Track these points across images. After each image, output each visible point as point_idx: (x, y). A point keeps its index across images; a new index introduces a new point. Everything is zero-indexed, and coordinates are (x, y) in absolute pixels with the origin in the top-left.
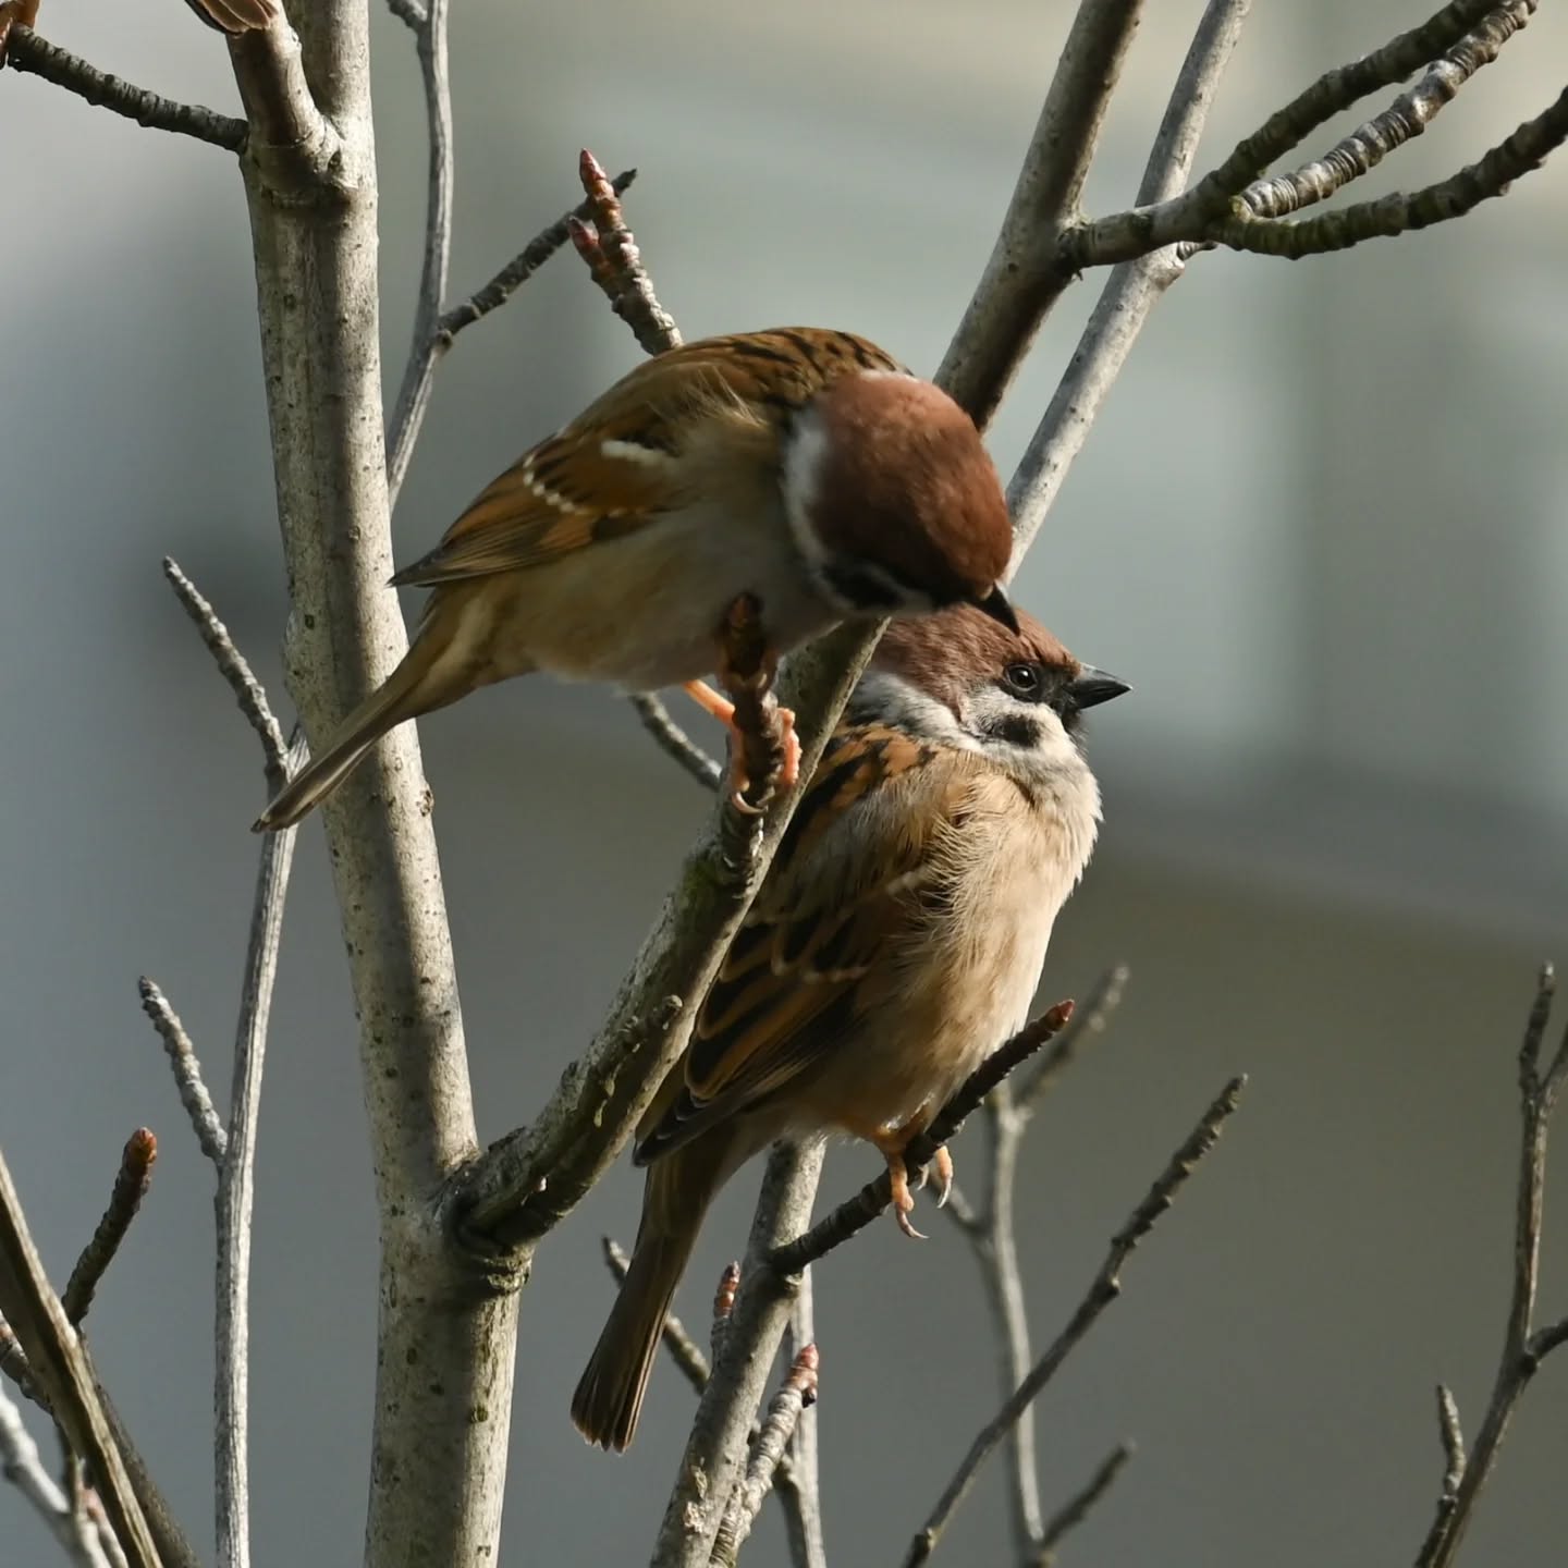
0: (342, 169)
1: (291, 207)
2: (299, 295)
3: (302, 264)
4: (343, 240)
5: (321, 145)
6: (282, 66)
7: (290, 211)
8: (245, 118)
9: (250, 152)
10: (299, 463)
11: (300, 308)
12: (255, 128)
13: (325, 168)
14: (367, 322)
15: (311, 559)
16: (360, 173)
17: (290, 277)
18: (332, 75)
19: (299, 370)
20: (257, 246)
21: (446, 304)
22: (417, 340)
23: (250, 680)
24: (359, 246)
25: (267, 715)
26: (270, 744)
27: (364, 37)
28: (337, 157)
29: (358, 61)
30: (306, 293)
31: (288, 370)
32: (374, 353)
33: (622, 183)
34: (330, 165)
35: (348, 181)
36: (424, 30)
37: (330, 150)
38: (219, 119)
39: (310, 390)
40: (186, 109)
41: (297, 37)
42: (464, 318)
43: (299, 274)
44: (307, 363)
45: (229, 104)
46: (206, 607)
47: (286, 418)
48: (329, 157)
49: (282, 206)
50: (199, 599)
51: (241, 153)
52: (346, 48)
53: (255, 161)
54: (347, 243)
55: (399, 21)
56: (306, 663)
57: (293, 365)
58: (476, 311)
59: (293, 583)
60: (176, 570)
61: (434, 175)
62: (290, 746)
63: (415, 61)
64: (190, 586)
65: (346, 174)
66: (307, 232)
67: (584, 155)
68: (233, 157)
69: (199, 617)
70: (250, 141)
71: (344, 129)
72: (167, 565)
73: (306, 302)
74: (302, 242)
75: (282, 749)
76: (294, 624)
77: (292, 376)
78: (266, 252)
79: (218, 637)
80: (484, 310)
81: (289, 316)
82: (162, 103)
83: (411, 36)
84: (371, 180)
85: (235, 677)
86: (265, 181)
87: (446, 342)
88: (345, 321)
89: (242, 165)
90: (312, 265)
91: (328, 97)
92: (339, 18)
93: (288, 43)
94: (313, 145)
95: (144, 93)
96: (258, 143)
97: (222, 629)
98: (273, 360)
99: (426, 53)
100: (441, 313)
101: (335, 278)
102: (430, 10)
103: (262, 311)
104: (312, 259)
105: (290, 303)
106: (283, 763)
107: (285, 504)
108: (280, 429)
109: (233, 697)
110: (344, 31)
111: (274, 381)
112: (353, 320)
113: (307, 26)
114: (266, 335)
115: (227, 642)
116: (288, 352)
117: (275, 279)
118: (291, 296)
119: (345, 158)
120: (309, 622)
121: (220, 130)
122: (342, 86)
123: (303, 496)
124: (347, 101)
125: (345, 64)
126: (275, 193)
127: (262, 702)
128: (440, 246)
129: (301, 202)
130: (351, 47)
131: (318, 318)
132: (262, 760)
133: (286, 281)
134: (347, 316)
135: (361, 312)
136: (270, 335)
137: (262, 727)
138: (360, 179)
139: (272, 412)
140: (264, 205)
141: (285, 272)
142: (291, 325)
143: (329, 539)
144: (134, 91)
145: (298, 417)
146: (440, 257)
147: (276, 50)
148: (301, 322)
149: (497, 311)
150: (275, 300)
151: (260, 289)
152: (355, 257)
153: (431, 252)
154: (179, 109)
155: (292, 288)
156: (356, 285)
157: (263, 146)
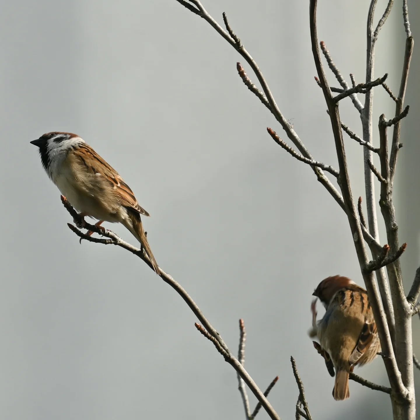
0: (409, 397)
3: (402, 415)
6: (398, 378)
8: (391, 388)
9: (392, 394)
12: (393, 389)
13: (406, 397)
16: (412, 398)
18: (407, 380)
20: (393, 411)
24: (412, 411)
27: (413, 373)
28: (408, 395)
29: (411, 377)
35: (410, 399)
37: (407, 393)
38: (386, 388)
40: (380, 386)
45: (388, 385)
48: (406, 395)
49: (398, 404)
52: (409, 375)
53: (393, 396)
54: (410, 410)
65: (410, 398)
66: (402, 409)
68: (389, 395)
71: (409, 389)
74: (402, 411)
78: (395, 412)
82: (376, 385)
84: (414, 399)
86: (395, 399)
89: (391, 396)
91: (406, 384)
92: (408, 370)
93: (399, 374)
94: (404, 393)
95: (373, 383)
96: (393, 392)
101: (408, 417)
104: (403, 413)
110: (409, 372)
113: (402, 371)
117: (397, 417)
119: (409, 395)
121: (386, 390)
122: (409, 381)
124: (409, 384)
125: (409, 378)
126: (397, 401)
129: (401, 403)
138: (412, 399)
140: (395, 404)
141: (399, 416)
144: (371, 383)
147: (396, 375)
152: (411, 413)
154: (379, 386)
156: (412, 418)
157: (395, 393)
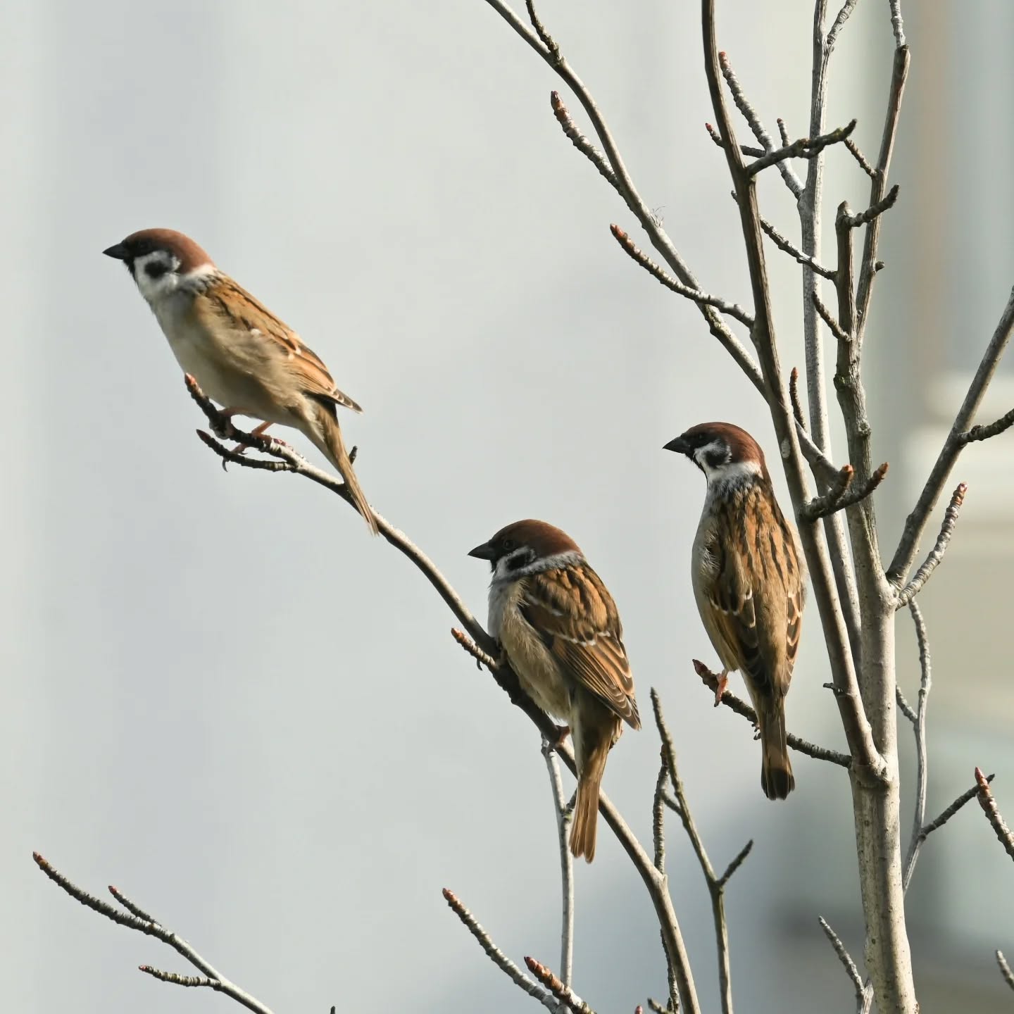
0: (886, 774)
2: (870, 821)
3: (871, 809)
4: (887, 800)
5: (879, 765)
6: (864, 736)
7: (867, 789)
8: (850, 755)
9: (852, 768)
10: (870, 883)
11: (871, 826)
12: (854, 759)
13: (880, 774)
14: (895, 831)
15: (874, 919)
16: (893, 777)
18: (883, 739)
19: (870, 848)
21: (924, 822)
22: (914, 837)
23: (851, 962)
24: (892, 802)
25: (857, 975)
26: (858, 986)
27: (895, 725)
28: (884, 770)
29: (892, 734)
30: (873, 820)
31: (866, 847)
32: (898, 842)
33: (990, 779)
34: (882, 773)
35: (889, 779)
36: (916, 722)
37: (882, 767)
38: (840, 755)
39: (874, 856)
40: (829, 752)
41: (870, 725)
42: (931, 828)
43: (870, 812)
44: (873, 846)
45: (844, 749)
46: (835, 935)
47: (865, 866)
48: (882, 769)
49: (864, 788)
50: (832, 932)
51: (849, 768)
52: (888, 730)
53: (855, 771)
54: (888, 801)
55: (907, 719)
56: (872, 957)
57: (868, 848)
58: (935, 826)
59: (867, 927)
60: (823, 921)
61: (920, 776)
62: (865, 987)
63: (913, 733)
64: (829, 927)
65: (888, 776)
66: (873, 797)
67: (976, 769)
68: (846, 769)
69: (832, 939)
70: (852, 763)
71: (887, 759)
72: (820, 919)
73: (873, 823)
74: (872, 801)
75: (862, 988)
76: (868, 942)
77: (868, 851)
78: (858, 805)
79: (839, 946)
80: (938, 826)
81: (866, 828)
82: (820, 749)
83: (911, 724)
84: (897, 778)
85: (845, 961)
86: (858, 778)
87: (924, 837)
88: (887, 830)
89: (850, 772)
90: (875, 811)
91: (881, 747)
92: (886, 718)
93: (866, 728)
94: (876, 765)
95: (813, 746)
96: (855, 764)
97: (840, 943)
98: (860, 844)
99: (917, 730)
100: (922, 827)
101: (883, 814)
102: (919, 715)
103: (856, 826)
104: (875, 807)
105: (867, 824)
106: (863, 993)
107: (865, 897)
108: (863, 870)
109: (844, 968)
110: (887, 723)
111: (861, 852)
112: (890, 830)
113: (874, 721)
114: (858, 835)
115: (842, 948)
116: (866, 842)
117: (861, 815)
118: (867, 821)
119: (887, 770)
120: (874, 941)
121: (841, 760)
122: (886, 743)
123: (872, 895)
124: (888, 749)
125: (888, 735)
126: (861, 783)
127: (855, 970)
128: (922, 802)
129: (871, 786)
130: (890, 729)
131: (877, 829)
132: (855, 992)
133: (866, 815)
134: (888, 828)
135: (894, 827)
136: (860, 835)
137: (855, 980)
138: (893, 778)
139: (860, 864)
140: (858, 787)
141: (865, 812)
142: (867, 832)
143: (881, 911)
144: (810, 744)
145: (870, 866)
146: (922, 806)
147: (862, 729)
148: (871, 830)
149: (942, 827)
150: (861, 822)
151: (856, 818)
152: (891, 806)
154: (826, 751)
155: (867, 818)
156: (891, 817)
157: (858, 765)
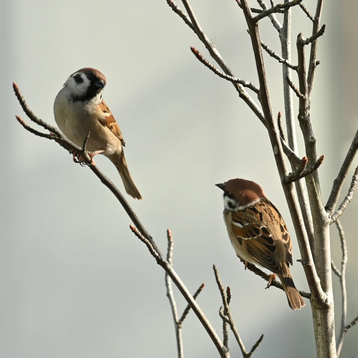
0: (328, 301)
1: (319, 308)
2: (321, 323)
3: (321, 318)
5: (324, 297)
6: (317, 284)
8: (310, 293)
9: (311, 299)
10: (321, 352)
11: (321, 326)
12: (312, 295)
13: (324, 301)
14: (332, 328)
16: (331, 302)
17: (319, 320)
18: (326, 285)
19: (321, 336)
20: (313, 315)
21: (346, 323)
22: (341, 331)
24: (331, 315)
27: (331, 278)
28: (327, 299)
29: (330, 283)
30: (322, 323)
31: (319, 336)
32: (334, 333)
34: (325, 301)
35: (329, 303)
36: (341, 277)
37: (325, 298)
38: (306, 293)
39: (323, 340)
41: (319, 279)
42: (349, 327)
43: (320, 320)
44: (322, 335)
45: (308, 291)
47: (319, 345)
48: (325, 299)
49: (317, 308)
51: (310, 299)
52: (328, 280)
53: (313, 300)
54: (329, 314)
55: (336, 276)
57: (320, 336)
58: (351, 325)
61: (343, 302)
63: (339, 282)
65: (328, 302)
66: (322, 312)
68: (309, 300)
70: (312, 297)
71: (328, 294)
73: (322, 325)
74: (321, 314)
77: (320, 337)
78: (315, 316)
80: (352, 325)
81: (319, 327)
83: (338, 278)
84: (333, 303)
86: (314, 304)
87: (346, 331)
88: (329, 328)
89: (310, 301)
90: (323, 319)
91: (325, 289)
92: (326, 275)
93: (318, 280)
94: (322, 297)
96: (313, 297)
98: (316, 335)
99: (341, 281)
100: (345, 326)
101: (327, 321)
102: (342, 274)
103: (314, 326)
104: (323, 317)
105: (319, 325)
108: (318, 347)
110: (327, 277)
111: (317, 338)
112: (330, 327)
113: (321, 277)
116: (319, 333)
117: (316, 321)
118: (319, 324)
119: (328, 300)
121: (306, 295)
122: (327, 287)
124: (328, 290)
125: (328, 283)
126: (316, 306)
128: (344, 314)
129: (321, 307)
130: (329, 280)
131: (324, 327)
133: (318, 321)
134: (329, 327)
135: (332, 326)
136: (316, 330)
138: (331, 303)
139: (316, 344)
140: (314, 308)
141: (318, 319)
142: (319, 328)
145: (321, 345)
146: (344, 316)
147: (316, 281)
148: (321, 328)
149: (354, 326)
150: (317, 325)
151: (314, 322)
152: (330, 316)
153: (343, 316)
155: (319, 322)
156: (330, 322)
157: (314, 298)
